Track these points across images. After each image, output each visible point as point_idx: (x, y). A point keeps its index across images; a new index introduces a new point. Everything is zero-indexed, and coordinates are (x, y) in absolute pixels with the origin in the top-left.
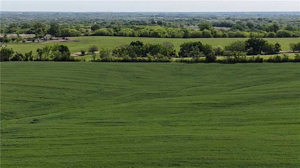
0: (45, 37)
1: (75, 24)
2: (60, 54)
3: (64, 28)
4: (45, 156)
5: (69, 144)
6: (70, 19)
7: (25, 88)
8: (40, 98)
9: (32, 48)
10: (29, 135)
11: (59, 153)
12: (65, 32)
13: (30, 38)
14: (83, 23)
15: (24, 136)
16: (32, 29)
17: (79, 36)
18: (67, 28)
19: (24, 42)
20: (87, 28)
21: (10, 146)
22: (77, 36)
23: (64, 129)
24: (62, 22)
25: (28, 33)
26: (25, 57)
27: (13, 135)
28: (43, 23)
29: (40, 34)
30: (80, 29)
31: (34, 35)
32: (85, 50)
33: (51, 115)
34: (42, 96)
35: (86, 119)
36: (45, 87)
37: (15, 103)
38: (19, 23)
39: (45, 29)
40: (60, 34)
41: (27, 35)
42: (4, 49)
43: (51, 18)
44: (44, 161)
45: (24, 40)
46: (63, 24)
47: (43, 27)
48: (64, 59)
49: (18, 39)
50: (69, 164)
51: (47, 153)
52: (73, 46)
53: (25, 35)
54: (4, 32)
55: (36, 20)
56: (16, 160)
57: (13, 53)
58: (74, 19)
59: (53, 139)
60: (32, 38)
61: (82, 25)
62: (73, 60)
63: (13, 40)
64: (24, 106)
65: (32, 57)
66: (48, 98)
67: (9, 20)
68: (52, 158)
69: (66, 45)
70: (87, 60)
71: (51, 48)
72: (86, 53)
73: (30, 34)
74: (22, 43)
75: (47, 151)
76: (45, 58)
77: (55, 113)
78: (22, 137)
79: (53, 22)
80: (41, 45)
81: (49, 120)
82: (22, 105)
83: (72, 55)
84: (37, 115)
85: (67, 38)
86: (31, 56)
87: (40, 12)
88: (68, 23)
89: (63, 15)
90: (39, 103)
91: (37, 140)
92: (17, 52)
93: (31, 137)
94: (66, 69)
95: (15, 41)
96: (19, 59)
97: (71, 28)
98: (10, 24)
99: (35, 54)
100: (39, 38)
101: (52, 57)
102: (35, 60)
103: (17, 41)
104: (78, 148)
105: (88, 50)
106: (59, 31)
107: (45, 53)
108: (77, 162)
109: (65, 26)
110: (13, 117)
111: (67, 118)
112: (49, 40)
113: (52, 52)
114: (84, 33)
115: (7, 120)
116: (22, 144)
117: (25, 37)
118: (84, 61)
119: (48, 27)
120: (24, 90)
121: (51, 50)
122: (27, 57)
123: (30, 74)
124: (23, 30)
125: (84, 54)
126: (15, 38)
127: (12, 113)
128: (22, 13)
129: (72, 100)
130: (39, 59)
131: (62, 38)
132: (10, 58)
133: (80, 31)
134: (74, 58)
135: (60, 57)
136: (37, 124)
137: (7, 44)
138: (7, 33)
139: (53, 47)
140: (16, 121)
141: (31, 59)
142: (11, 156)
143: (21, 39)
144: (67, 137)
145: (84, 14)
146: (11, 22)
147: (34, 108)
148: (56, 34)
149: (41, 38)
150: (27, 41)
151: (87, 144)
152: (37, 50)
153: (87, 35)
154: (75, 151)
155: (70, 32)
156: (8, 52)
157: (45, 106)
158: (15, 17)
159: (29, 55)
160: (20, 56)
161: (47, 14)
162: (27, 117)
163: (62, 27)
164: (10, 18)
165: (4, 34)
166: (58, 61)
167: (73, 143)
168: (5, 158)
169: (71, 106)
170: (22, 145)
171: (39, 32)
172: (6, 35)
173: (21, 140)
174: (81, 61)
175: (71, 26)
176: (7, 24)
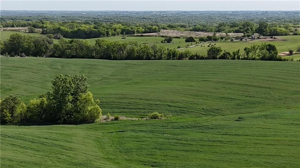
0: (253, 36)
1: (284, 23)
2: (267, 53)
3: (272, 27)
4: (249, 155)
5: (273, 144)
6: (279, 18)
7: (231, 86)
8: (246, 96)
9: (240, 47)
10: (233, 132)
11: (263, 153)
12: (273, 31)
13: (238, 37)
14: (292, 22)
15: (229, 133)
16: (240, 28)
17: (287, 35)
18: (276, 27)
19: (232, 40)
20: (297, 27)
21: (215, 142)
22: (286, 35)
23: (269, 129)
24: (271, 21)
25: (236, 32)
26: (233, 55)
27: (218, 131)
28: (252, 22)
29: (249, 33)
30: (289, 28)
31: (242, 33)
32: (292, 49)
33: (256, 114)
34: (247, 94)
35: (292, 120)
36: (251, 85)
37: (221, 100)
38: (228, 22)
39: (253, 28)
40: (268, 33)
41: (235, 33)
42: (213, 47)
43: (260, 17)
44: (248, 159)
45: (233, 39)
46: (271, 23)
47: (251, 26)
48: (271, 59)
49: (227, 37)
50: (273, 164)
51: (251, 151)
52: (281, 46)
53: (233, 34)
54: (213, 31)
55: (245, 19)
56: (220, 156)
57: (221, 51)
58: (283, 18)
59: (257, 138)
60: (240, 37)
61: (291, 24)
62: (280, 60)
63: (222, 38)
64: (230, 104)
65: (240, 56)
66: (253, 97)
67: (219, 19)
68: (256, 157)
69: (273, 44)
70: (295, 60)
71: (258, 47)
72: (294, 53)
73: (238, 33)
74: (230, 42)
75: (251, 149)
76: (252, 56)
77: (260, 113)
78: (227, 133)
79: (262, 21)
80: (249, 44)
81: (254, 118)
82: (228, 103)
83: (279, 54)
84: (242, 113)
85: (275, 37)
86: (238, 54)
87: (249, 11)
88: (277, 22)
89: (271, 14)
90: (245, 101)
91: (241, 138)
92: (225, 51)
93: (236, 135)
94: (273, 68)
95: (224, 40)
96: (226, 57)
97: (280, 27)
98: (219, 23)
99: (242, 53)
100: (247, 37)
101: (259, 56)
102: (242, 59)
103: (226, 40)
104: (283, 149)
105: (297, 50)
106: (267, 30)
107: (252, 52)
108: (281, 163)
109: (273, 25)
110: (219, 114)
111: (272, 118)
112: (256, 39)
113: (259, 50)
114: (292, 32)
115: (213, 116)
116: (227, 140)
117: (234, 35)
118: (292, 60)
119: (256, 26)
120: (231, 88)
121: (258, 49)
122: (235, 55)
123: (236, 72)
124: (232, 29)
125: (292, 54)
126: (224, 36)
127: (218, 110)
128: (232, 13)
129: (277, 100)
130: (246, 57)
131: (269, 37)
132: (218, 57)
133: (289, 30)
134: (281, 58)
135: (268, 56)
136: (242, 122)
137: (216, 43)
138: (216, 32)
139: (261, 46)
140: (222, 118)
141: (238, 58)
142: (216, 151)
143: (229, 37)
144: (272, 137)
145: (293, 12)
146: (220, 21)
147: (240, 106)
148: (264, 33)
149: (249, 37)
150: (235, 39)
151: (292, 145)
152: (244, 49)
153: (296, 34)
154: (280, 152)
155: (278, 30)
156: (217, 50)
157: (250, 105)
158: (225, 16)
159: (236, 54)
160: (228, 55)
161: (256, 13)
162: (232, 115)
163: (271, 26)
164: (220, 18)
165: (214, 33)
166: (265, 60)
167: (278, 144)
168: (211, 154)
169: (276, 106)
170: (227, 142)
171: (247, 31)
172: (215, 33)
173: (227, 136)
174: (289, 60)
175: (280, 25)
176: (216, 23)
